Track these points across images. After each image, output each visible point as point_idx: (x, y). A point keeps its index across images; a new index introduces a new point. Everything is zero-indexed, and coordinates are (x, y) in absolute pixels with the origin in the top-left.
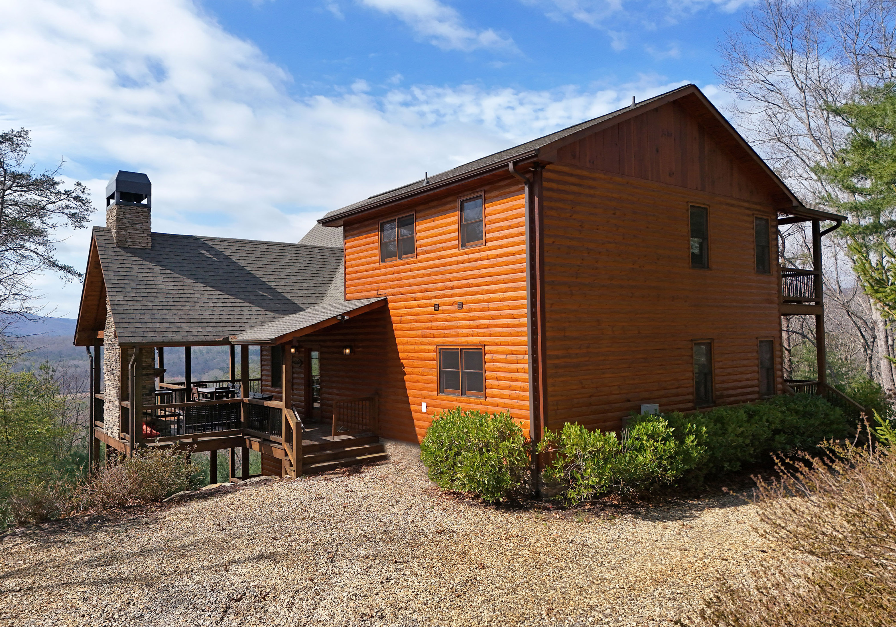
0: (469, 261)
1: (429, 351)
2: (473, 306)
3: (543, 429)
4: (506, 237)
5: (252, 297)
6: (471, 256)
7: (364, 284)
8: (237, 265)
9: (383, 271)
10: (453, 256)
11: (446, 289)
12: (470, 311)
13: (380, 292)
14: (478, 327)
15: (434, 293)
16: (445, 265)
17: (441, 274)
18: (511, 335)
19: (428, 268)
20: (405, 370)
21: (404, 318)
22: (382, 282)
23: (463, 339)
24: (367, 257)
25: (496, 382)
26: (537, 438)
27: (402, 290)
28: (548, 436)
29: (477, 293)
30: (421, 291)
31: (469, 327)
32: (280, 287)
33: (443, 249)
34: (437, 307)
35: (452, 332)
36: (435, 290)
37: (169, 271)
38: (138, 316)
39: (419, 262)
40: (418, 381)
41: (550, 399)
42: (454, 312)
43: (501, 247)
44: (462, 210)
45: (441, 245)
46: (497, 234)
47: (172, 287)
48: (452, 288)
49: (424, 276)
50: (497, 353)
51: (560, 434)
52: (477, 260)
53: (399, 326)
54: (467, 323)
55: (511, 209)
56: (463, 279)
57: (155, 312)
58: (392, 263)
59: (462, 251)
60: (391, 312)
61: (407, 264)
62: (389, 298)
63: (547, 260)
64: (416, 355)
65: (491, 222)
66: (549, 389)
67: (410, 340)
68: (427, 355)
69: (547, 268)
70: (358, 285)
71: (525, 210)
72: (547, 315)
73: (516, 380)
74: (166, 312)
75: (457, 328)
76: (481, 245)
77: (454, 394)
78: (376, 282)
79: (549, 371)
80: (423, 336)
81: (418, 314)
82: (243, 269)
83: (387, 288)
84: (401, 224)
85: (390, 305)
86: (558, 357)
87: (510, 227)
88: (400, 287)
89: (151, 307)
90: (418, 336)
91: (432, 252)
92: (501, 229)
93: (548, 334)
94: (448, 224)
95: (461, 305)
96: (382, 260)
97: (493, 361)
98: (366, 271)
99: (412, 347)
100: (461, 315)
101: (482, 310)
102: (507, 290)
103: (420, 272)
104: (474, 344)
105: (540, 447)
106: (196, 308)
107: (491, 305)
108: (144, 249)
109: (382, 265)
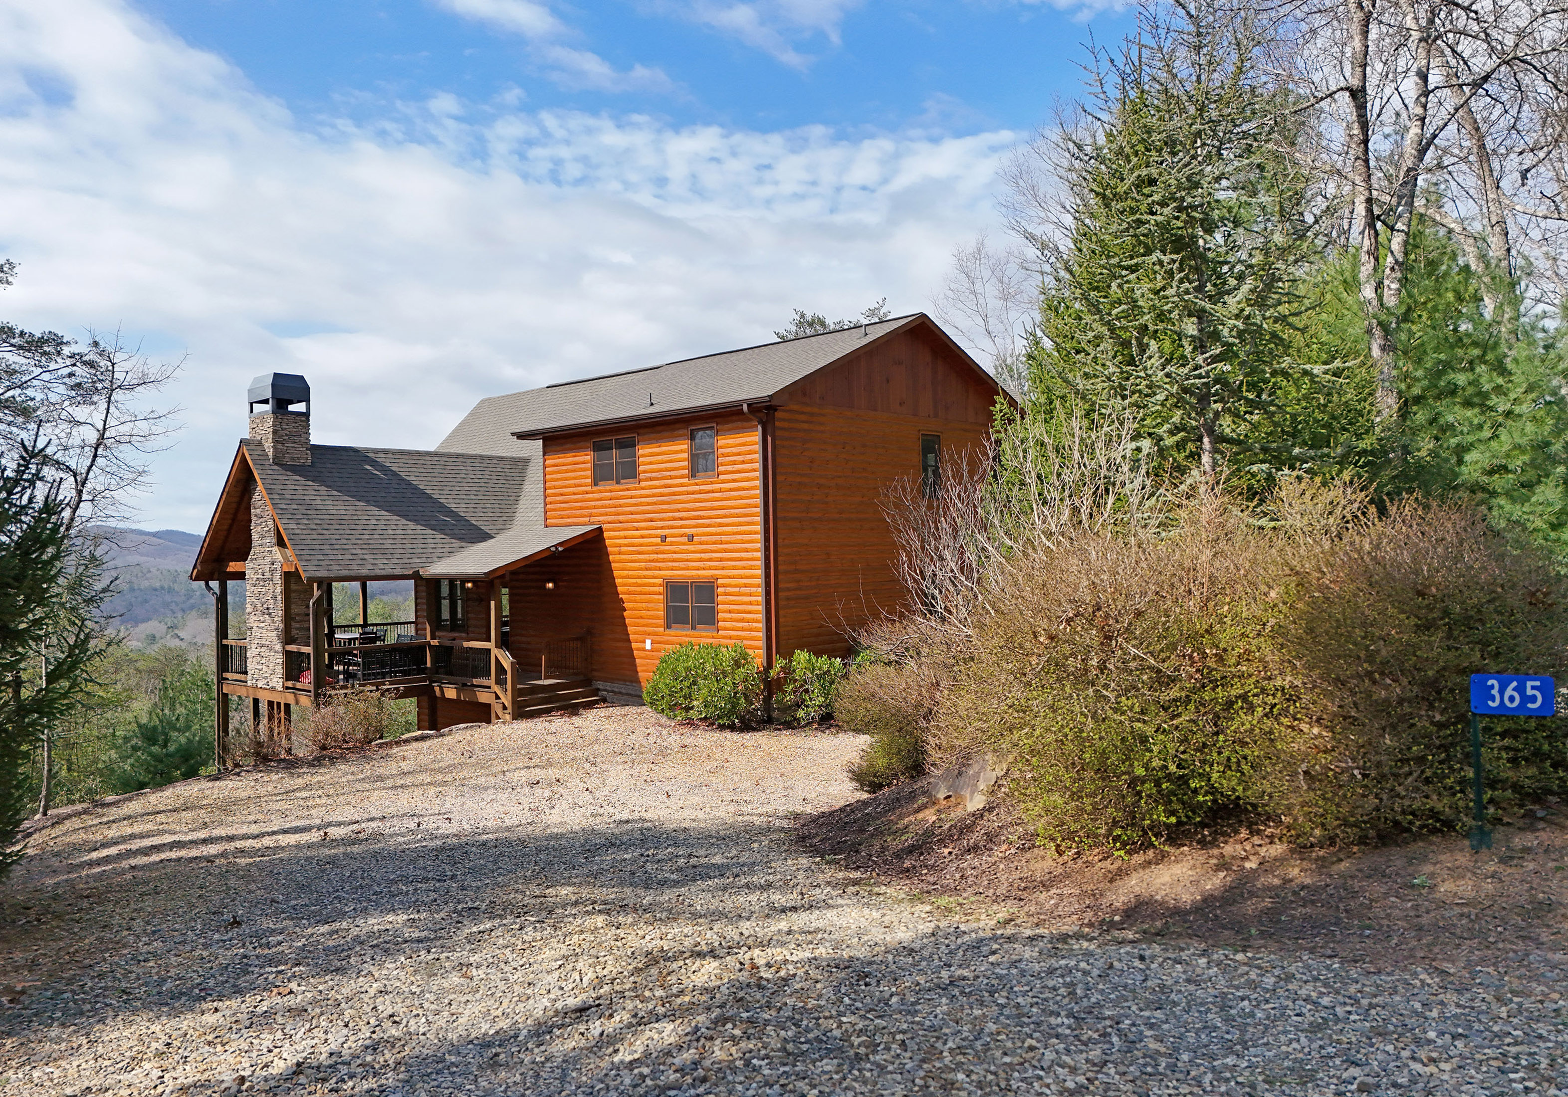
0: (700, 492)
1: (654, 585)
2: (704, 538)
3: (774, 656)
4: (739, 472)
5: (434, 523)
6: (702, 487)
7: (571, 509)
8: (409, 484)
9: (596, 496)
10: (682, 485)
11: (674, 519)
12: (701, 543)
13: (593, 519)
14: (710, 560)
15: (660, 524)
16: (674, 494)
17: (668, 503)
18: (744, 568)
19: (653, 496)
20: (625, 605)
21: (624, 549)
22: (595, 507)
23: (694, 573)
24: (575, 478)
25: (729, 615)
26: (770, 665)
27: (621, 518)
28: (779, 664)
29: (709, 526)
30: (645, 521)
31: (700, 560)
32: (461, 509)
33: (671, 478)
34: (664, 538)
35: (681, 564)
36: (661, 520)
37: (335, 493)
38: (317, 547)
39: (643, 489)
40: (641, 617)
41: (781, 630)
42: (684, 544)
43: (734, 481)
44: (692, 438)
45: (668, 473)
46: (729, 468)
47: (344, 512)
48: (681, 519)
49: (649, 504)
50: (730, 586)
51: (791, 661)
52: (708, 492)
53: (617, 557)
54: (698, 555)
55: (744, 444)
56: (694, 510)
57: (334, 542)
58: (608, 488)
59: (692, 482)
60: (607, 542)
61: (628, 490)
62: (604, 526)
63: (779, 497)
64: (638, 589)
65: (723, 455)
66: (781, 620)
67: (631, 573)
68: (652, 589)
69: (779, 505)
70: (564, 509)
71: (758, 447)
72: (780, 550)
73: (750, 612)
74: (345, 542)
75: (687, 560)
76: (713, 477)
77: (683, 629)
78: (587, 508)
79: (781, 603)
80: (647, 569)
81: (641, 545)
82: (416, 488)
83: (601, 515)
84: (621, 445)
85: (606, 534)
86: (788, 589)
87: (743, 462)
88: (619, 514)
89: (327, 537)
90: (641, 569)
91: (657, 479)
92: (734, 463)
93: (781, 568)
94: (677, 452)
95: (691, 538)
96: (596, 484)
97: (726, 594)
98: (574, 494)
99: (634, 581)
100: (691, 548)
101: (714, 543)
102: (740, 524)
103: (643, 500)
104: (706, 577)
105: (773, 673)
106: (376, 536)
107: (724, 538)
108: (303, 466)
109: (595, 488)
